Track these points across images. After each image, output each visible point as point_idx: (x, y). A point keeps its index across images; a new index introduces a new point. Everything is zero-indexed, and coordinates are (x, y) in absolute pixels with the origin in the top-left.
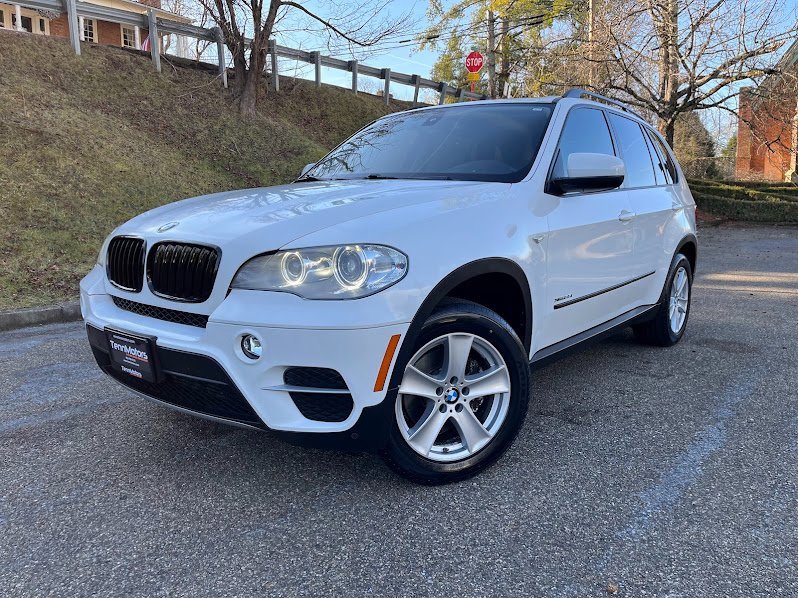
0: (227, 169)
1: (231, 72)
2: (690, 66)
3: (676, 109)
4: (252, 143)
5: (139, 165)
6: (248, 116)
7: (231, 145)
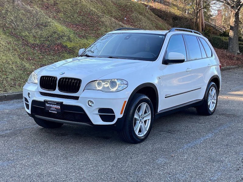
0: (11, 35)
3: (240, 5)
4: (22, 20)
6: (18, 5)
7: (12, 21)
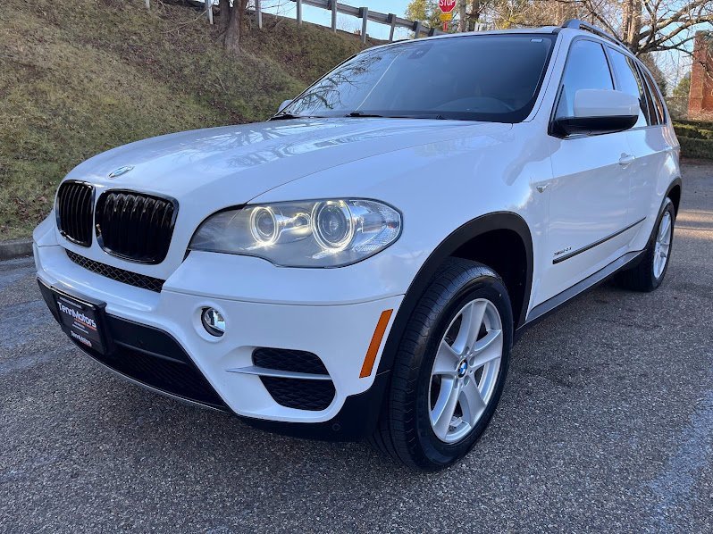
0: (212, 104)
1: (217, 9)
2: (652, 8)
3: (638, 50)
4: (236, 78)
5: (127, 98)
6: (233, 52)
7: (216, 80)
